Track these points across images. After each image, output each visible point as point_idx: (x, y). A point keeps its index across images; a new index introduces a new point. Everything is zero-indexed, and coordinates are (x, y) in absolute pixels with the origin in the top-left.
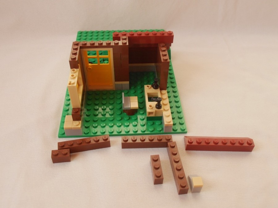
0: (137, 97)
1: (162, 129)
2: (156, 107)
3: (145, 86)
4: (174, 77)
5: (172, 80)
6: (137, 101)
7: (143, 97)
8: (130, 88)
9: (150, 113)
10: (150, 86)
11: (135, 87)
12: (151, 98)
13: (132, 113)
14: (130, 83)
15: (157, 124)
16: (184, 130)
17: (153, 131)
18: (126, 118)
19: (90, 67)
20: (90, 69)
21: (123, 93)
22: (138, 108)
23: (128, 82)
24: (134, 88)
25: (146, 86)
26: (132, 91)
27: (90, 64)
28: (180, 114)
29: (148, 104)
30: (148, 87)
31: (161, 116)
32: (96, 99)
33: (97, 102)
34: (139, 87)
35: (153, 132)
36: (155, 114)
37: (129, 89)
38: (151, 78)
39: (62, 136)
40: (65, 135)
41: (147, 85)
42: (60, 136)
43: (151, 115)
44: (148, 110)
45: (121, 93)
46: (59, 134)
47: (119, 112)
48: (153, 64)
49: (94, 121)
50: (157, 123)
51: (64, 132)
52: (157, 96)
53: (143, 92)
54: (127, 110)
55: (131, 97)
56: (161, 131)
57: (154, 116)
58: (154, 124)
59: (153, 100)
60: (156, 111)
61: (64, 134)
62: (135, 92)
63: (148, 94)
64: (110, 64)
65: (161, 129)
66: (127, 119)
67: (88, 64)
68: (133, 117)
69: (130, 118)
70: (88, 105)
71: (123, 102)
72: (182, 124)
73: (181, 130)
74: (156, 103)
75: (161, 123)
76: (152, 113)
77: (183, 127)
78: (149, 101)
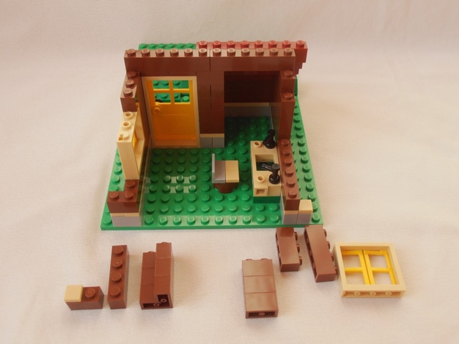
0: (237, 161)
1: (280, 218)
2: (270, 180)
3: (251, 142)
4: (301, 127)
5: (299, 133)
6: (237, 169)
7: (248, 161)
8: (226, 144)
9: (258, 191)
10: (260, 142)
11: (235, 143)
12: (261, 163)
13: (228, 188)
14: (226, 136)
15: (271, 209)
16: (318, 221)
17: (263, 222)
18: (218, 197)
19: (157, 108)
20: (157, 111)
21: (213, 155)
22: (238, 182)
23: (222, 135)
24: (232, 145)
25: (253, 144)
26: (229, 152)
27: (157, 103)
28: (312, 193)
29: (256, 174)
30: (257, 144)
31: (279, 195)
32: (168, 164)
33: (169, 169)
34: (241, 144)
35: (263, 224)
36: (268, 193)
37: (224, 146)
38: (263, 128)
39: (107, 227)
40: (113, 225)
41: (254, 142)
42: (104, 226)
43: (260, 195)
44: (257, 184)
45: (210, 154)
46: (102, 223)
47: (206, 188)
48: (267, 104)
49: (163, 202)
50: (272, 207)
51: (110, 221)
52: (273, 160)
53: (248, 152)
54: (219, 184)
55: (226, 161)
56: (277, 221)
57: (266, 196)
58: (265, 209)
59: (264, 168)
60: (269, 187)
61: (111, 223)
62: (235, 152)
63: (257, 157)
64: (192, 103)
65: (278, 218)
66: (220, 200)
67: (155, 104)
68: (231, 197)
69: (224, 198)
70: (154, 173)
71: (213, 171)
72: (315, 211)
73: (313, 220)
74: (269, 173)
75: (279, 208)
76: (262, 190)
77: (316, 216)
78: (258, 169)
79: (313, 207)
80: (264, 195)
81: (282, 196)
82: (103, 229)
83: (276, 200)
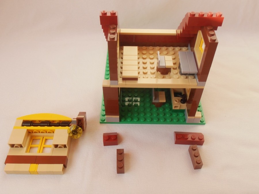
0: (164, 92)
1: (185, 120)
2: (181, 102)
6: (165, 96)
9: (175, 107)
13: (160, 105)
16: (203, 122)
18: (155, 109)
22: (165, 102)
28: (200, 108)
29: (174, 98)
31: (185, 109)
33: (130, 94)
35: (177, 122)
36: (180, 108)
39: (103, 122)
40: (105, 121)
42: (101, 121)
43: (176, 109)
47: (149, 104)
49: (129, 111)
50: (181, 115)
54: (156, 103)
55: (159, 92)
56: (184, 122)
58: (178, 115)
59: (179, 96)
60: (180, 105)
63: (174, 90)
68: (161, 110)
69: (158, 110)
71: (154, 97)
72: (202, 116)
73: (201, 121)
74: (180, 98)
75: (184, 115)
76: (177, 107)
77: (202, 120)
78: (175, 96)
79: (202, 115)
80: (178, 108)
81: (186, 109)
82: (101, 123)
83: (183, 111)
